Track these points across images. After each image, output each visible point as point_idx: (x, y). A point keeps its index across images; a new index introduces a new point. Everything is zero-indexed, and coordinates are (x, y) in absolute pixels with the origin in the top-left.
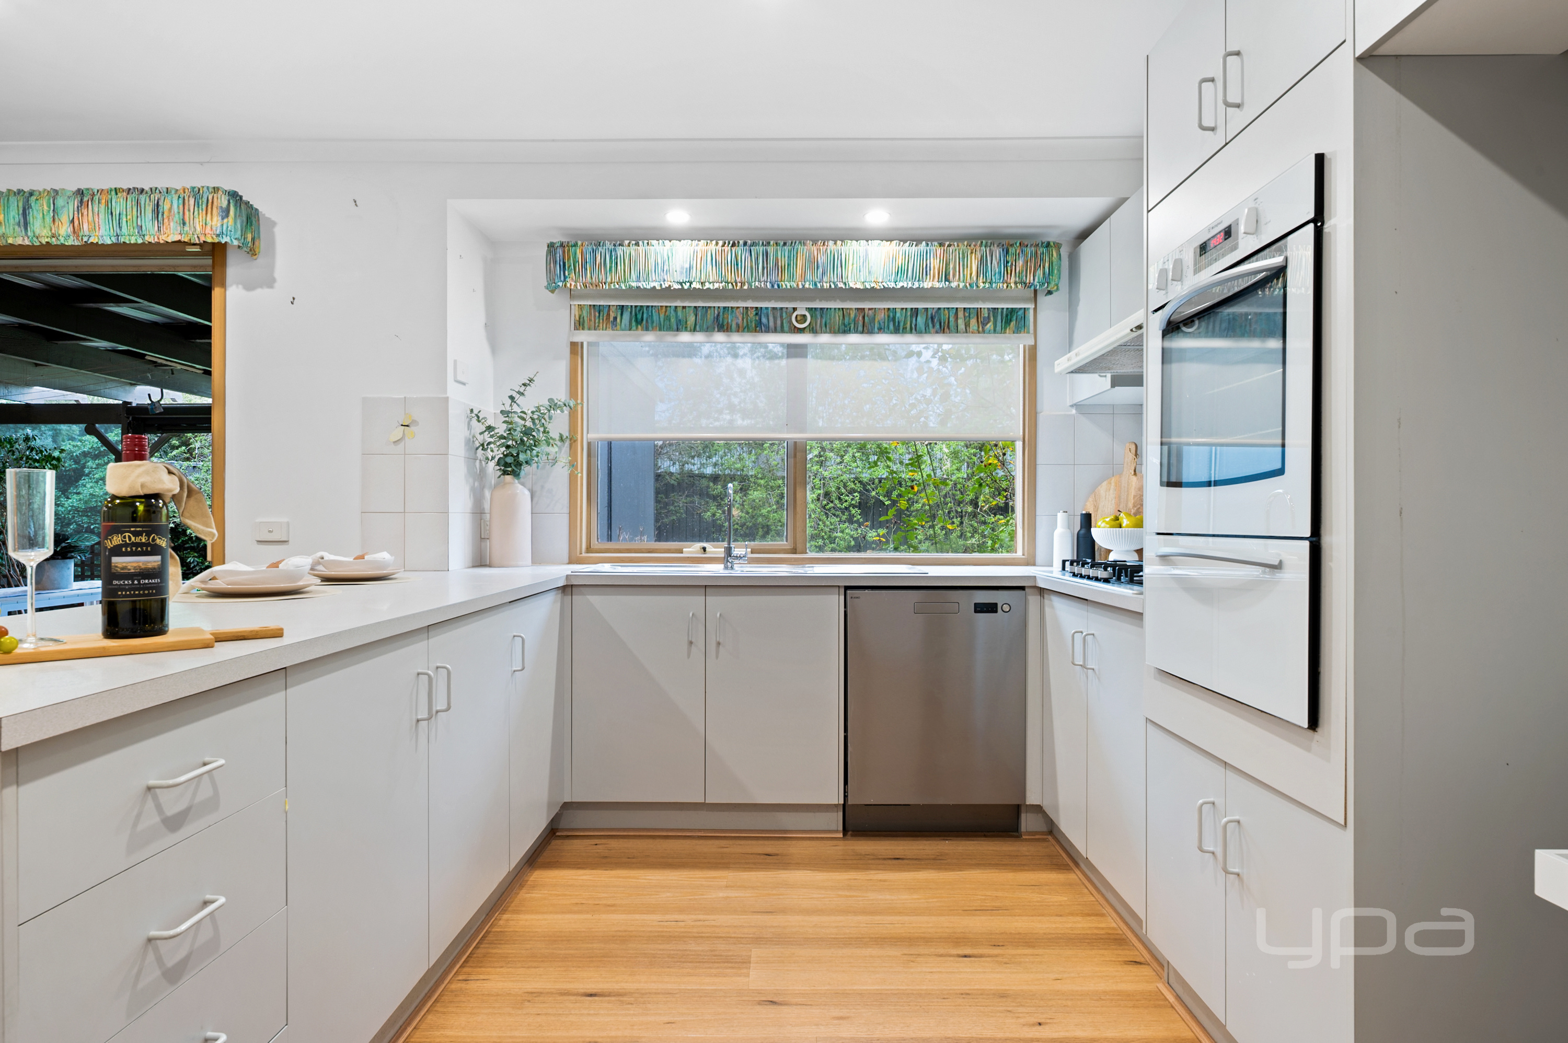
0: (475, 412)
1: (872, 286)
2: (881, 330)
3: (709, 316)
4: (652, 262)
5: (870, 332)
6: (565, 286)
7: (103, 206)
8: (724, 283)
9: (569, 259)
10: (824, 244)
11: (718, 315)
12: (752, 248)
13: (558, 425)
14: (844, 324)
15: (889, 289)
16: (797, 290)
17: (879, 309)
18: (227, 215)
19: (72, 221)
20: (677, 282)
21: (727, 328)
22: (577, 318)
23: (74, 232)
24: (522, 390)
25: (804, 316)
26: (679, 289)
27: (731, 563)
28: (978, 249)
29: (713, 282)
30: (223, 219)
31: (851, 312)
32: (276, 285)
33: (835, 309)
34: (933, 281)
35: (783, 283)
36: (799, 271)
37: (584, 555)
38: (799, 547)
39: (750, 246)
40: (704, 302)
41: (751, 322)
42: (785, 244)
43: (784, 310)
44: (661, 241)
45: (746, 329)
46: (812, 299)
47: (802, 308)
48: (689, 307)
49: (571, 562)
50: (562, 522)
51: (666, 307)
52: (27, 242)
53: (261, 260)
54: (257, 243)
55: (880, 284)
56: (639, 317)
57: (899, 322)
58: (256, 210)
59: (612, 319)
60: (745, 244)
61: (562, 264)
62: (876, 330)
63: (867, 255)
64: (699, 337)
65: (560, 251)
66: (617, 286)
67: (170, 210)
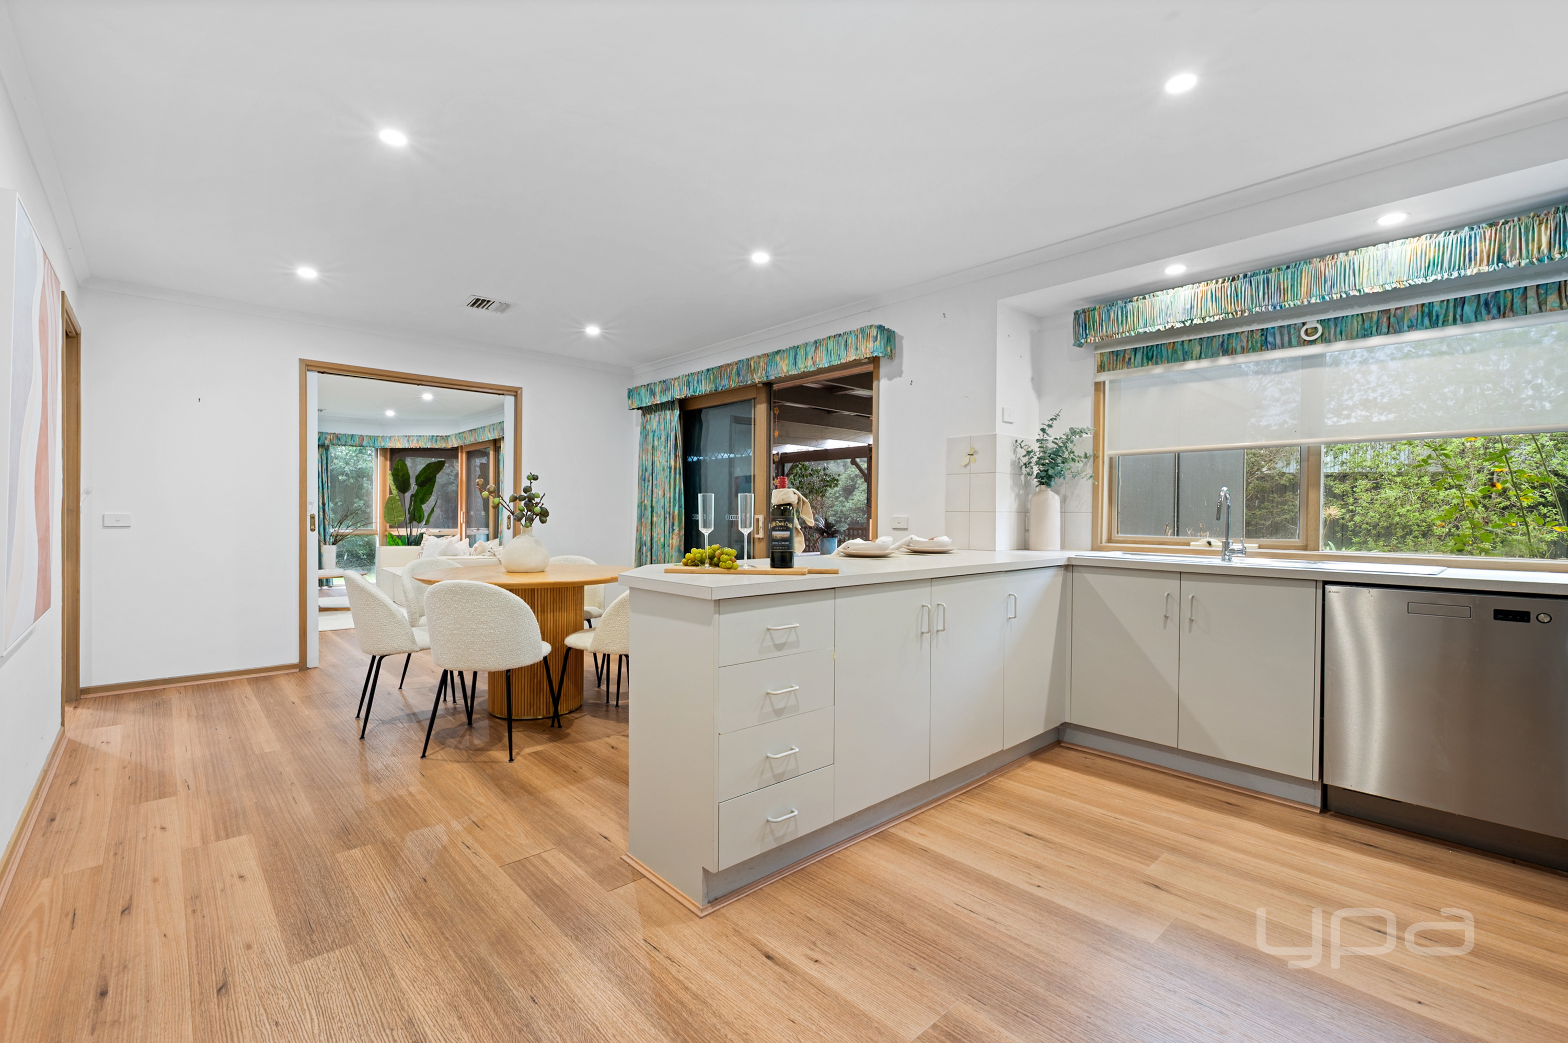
0: (1019, 442)
1: (1394, 286)
2: (1411, 327)
3: (1214, 344)
4: (1157, 309)
5: (1399, 331)
6: (1086, 341)
7: (824, 347)
8: (1223, 315)
9: (1089, 321)
10: (1333, 258)
11: (1223, 342)
12: (1252, 279)
13: (1083, 446)
14: (1364, 329)
15: (1417, 286)
16: (1302, 307)
17: (1411, 306)
18: (876, 340)
19: (813, 358)
20: (1180, 322)
21: (1232, 352)
22: (1100, 364)
23: (813, 363)
24: (1050, 423)
25: (1316, 328)
26: (1181, 327)
27: (1229, 556)
28: (1551, 217)
29: (1213, 316)
30: (874, 342)
31: (1374, 315)
32: (903, 375)
33: (1353, 316)
34: (1480, 266)
35: (1286, 303)
36: (1304, 289)
37: (1104, 544)
38: (1311, 544)
39: (1251, 277)
40: (1209, 333)
41: (1257, 342)
42: (1288, 267)
43: (1292, 326)
44: (1165, 291)
45: (1251, 350)
46: (1325, 311)
47: (1312, 321)
48: (1195, 339)
49: (1093, 549)
50: (1087, 518)
51: (1174, 343)
52: (796, 373)
53: (896, 361)
54: (893, 352)
55: (1405, 283)
56: (1150, 355)
57: (1437, 316)
58: (894, 332)
59: (1127, 360)
60: (1245, 276)
61: (1084, 325)
62: (1406, 328)
63: (1386, 257)
64: (1204, 363)
65: (1082, 316)
66: (1128, 334)
67: (851, 343)
